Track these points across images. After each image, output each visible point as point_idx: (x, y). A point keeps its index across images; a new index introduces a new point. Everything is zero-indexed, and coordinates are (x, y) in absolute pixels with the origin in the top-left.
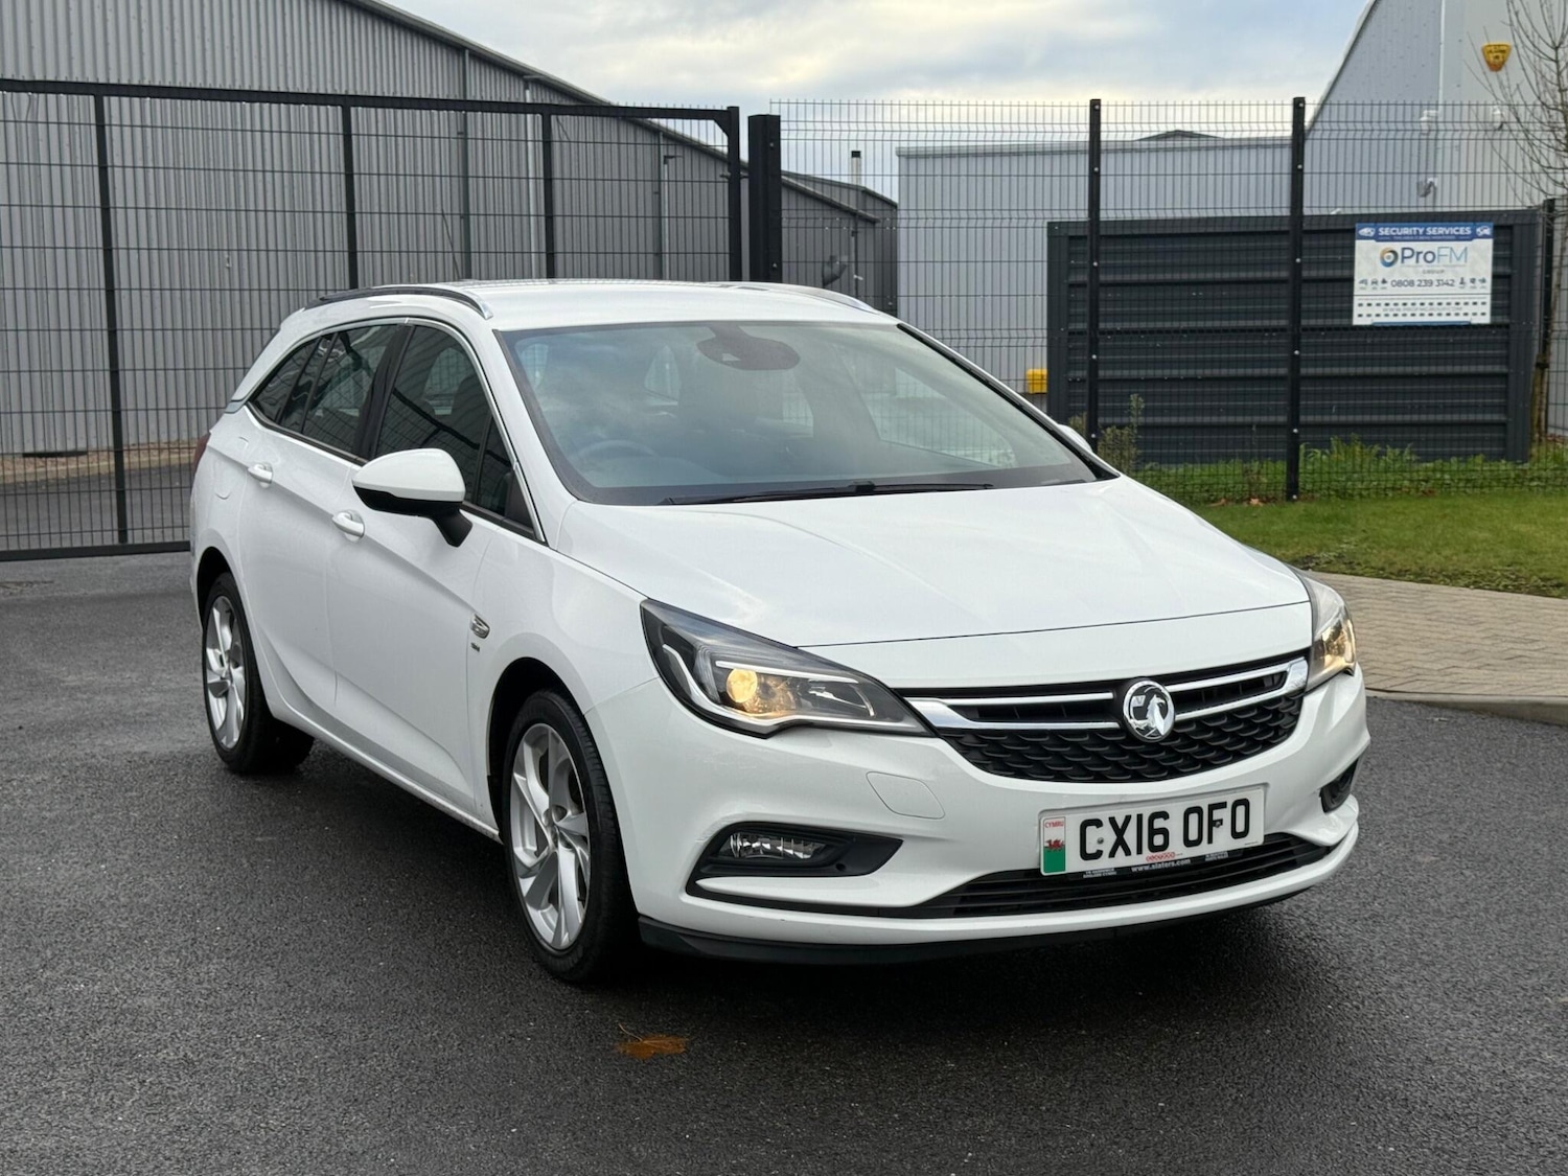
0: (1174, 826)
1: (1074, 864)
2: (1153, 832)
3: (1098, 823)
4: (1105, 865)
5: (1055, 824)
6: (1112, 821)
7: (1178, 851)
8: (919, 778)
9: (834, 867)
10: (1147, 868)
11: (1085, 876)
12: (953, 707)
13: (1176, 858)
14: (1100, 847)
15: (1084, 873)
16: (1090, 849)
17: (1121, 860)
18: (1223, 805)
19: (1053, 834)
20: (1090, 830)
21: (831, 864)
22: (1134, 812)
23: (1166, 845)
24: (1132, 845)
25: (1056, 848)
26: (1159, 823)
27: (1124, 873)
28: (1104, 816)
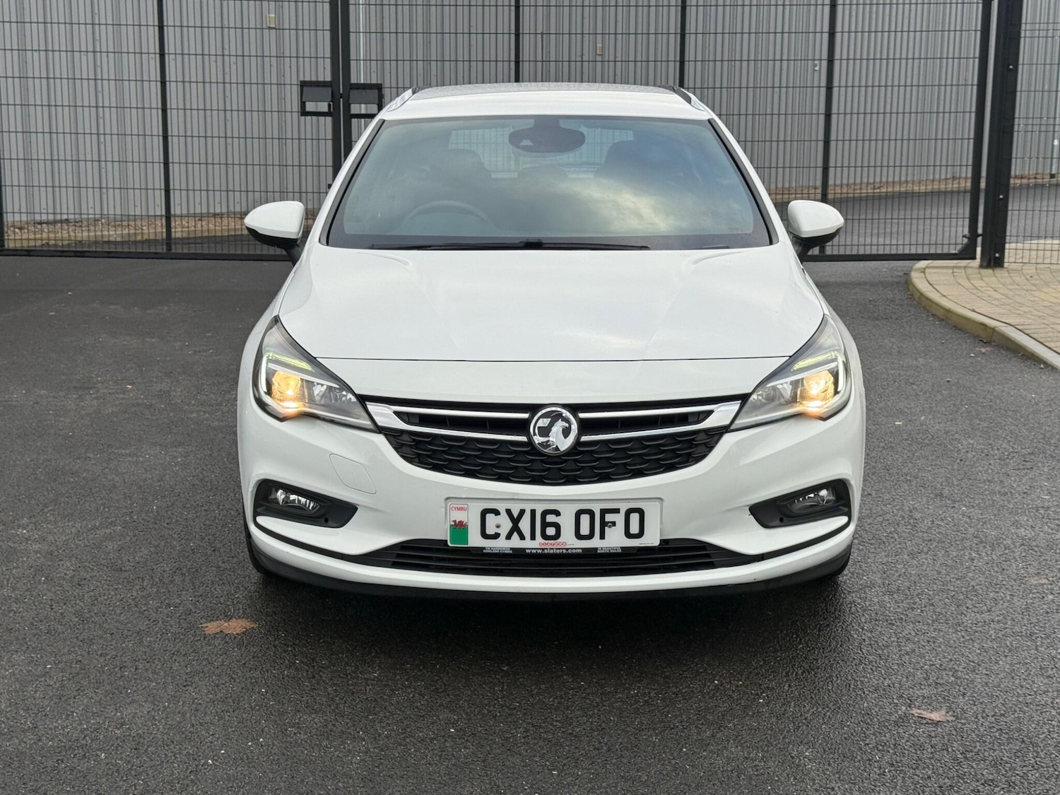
0: (567, 522)
1: (475, 540)
2: (545, 525)
3: (496, 512)
4: (502, 545)
5: (459, 509)
6: (509, 512)
7: (569, 541)
8: (360, 461)
9: (323, 520)
10: (539, 551)
11: (484, 551)
12: (396, 413)
13: (568, 547)
14: (498, 531)
15: (484, 548)
16: (490, 531)
17: (515, 542)
18: (617, 511)
19: (459, 516)
20: (490, 517)
21: (320, 517)
22: (528, 508)
23: (558, 535)
24: (527, 532)
25: (459, 527)
26: (550, 518)
27: (519, 553)
28: (502, 507)
